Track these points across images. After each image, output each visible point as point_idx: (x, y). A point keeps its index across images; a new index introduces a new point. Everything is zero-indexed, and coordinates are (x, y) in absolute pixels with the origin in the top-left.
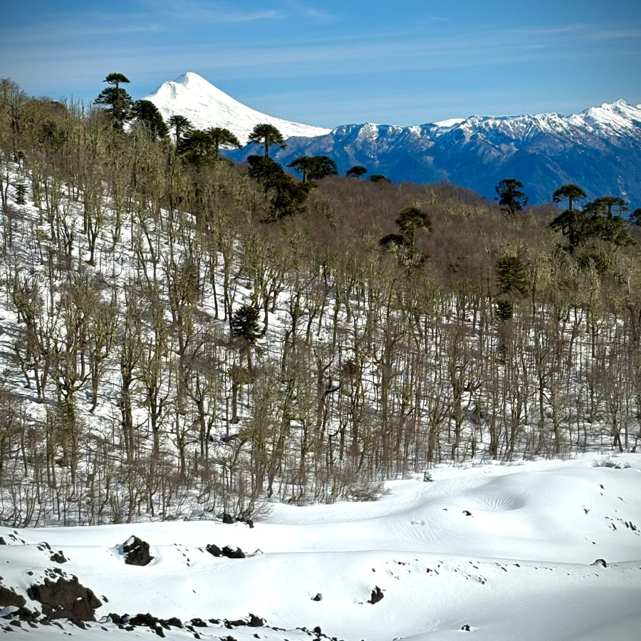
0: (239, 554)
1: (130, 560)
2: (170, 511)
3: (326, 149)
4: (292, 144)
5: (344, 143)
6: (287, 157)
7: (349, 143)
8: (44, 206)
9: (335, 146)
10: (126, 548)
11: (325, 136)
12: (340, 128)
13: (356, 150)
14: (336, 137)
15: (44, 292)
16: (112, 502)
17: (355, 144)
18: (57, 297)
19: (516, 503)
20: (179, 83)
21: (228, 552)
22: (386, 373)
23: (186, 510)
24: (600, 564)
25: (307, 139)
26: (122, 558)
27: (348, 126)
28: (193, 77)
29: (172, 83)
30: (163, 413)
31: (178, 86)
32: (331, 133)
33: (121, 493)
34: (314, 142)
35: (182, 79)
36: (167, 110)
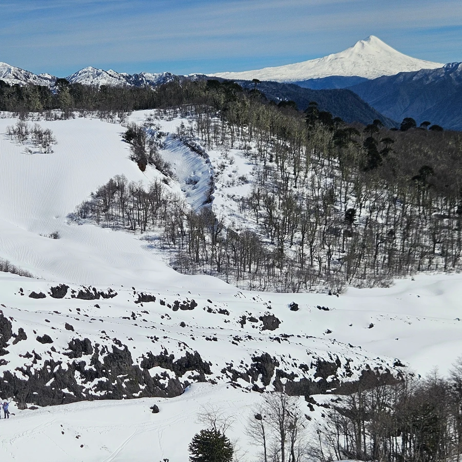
0: (327, 309)
1: (292, 309)
2: (313, 288)
3: (440, 75)
4: (422, 72)
5: (451, 72)
6: (419, 79)
7: (452, 72)
8: (279, 164)
9: (445, 73)
10: (291, 306)
11: (440, 69)
12: (449, 64)
13: (456, 75)
14: (446, 69)
15: (277, 200)
16: (293, 283)
17: (456, 73)
18: (281, 201)
19: (440, 293)
20: (366, 41)
21: (324, 308)
22: (405, 236)
23: (318, 287)
24: (457, 320)
25: (430, 70)
26: (289, 309)
27: (453, 63)
28: (373, 38)
29: (362, 41)
30: (315, 251)
31: (365, 43)
32: (444, 67)
33: (296, 280)
34: (434, 71)
35: (368, 39)
36: (359, 55)
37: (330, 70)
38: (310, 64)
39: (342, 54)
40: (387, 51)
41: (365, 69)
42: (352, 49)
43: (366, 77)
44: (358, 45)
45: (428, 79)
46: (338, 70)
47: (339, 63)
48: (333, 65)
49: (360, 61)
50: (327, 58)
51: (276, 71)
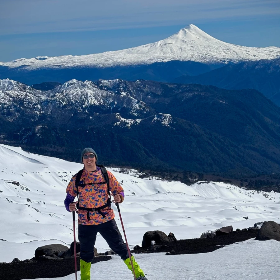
4: (262, 62)
28: (192, 26)
29: (184, 29)
31: (187, 30)
35: (188, 27)
36: (183, 41)
37: (162, 54)
38: (144, 48)
39: (169, 41)
40: (204, 37)
41: (190, 53)
42: (177, 36)
43: (193, 60)
44: (181, 32)
45: (269, 69)
46: (168, 54)
47: (169, 49)
48: (164, 50)
49: (185, 46)
50: (157, 44)
51: (117, 55)
